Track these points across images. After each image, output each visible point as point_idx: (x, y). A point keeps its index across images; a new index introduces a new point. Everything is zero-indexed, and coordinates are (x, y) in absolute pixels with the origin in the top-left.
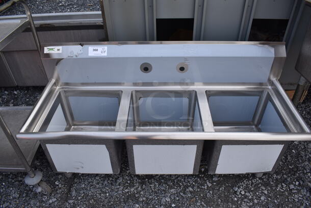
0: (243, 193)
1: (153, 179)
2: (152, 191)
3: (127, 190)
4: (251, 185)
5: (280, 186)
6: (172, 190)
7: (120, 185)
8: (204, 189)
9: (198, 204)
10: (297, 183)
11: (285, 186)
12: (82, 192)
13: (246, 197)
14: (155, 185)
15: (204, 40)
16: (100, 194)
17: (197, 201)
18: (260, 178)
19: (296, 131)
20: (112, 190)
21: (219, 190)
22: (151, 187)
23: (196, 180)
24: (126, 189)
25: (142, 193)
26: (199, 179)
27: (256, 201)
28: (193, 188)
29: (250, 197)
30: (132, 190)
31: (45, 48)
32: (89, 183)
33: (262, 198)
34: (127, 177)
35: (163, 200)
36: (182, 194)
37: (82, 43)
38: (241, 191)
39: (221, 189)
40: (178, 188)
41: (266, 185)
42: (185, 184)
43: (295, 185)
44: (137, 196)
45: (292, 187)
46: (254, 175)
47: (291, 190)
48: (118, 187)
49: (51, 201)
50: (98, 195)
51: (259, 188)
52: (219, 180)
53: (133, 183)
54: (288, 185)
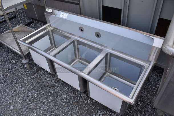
2: (63, 90)
6: (70, 94)
8: (85, 102)
12: (39, 75)
14: (66, 88)
16: (44, 79)
17: (76, 105)
20: (49, 80)
21: (91, 107)
22: (64, 87)
24: (55, 83)
25: (58, 88)
26: (86, 96)
28: (80, 98)
31: (47, 9)
38: (101, 114)
39: (92, 107)
40: (74, 95)
42: (78, 95)
48: (53, 80)
49: (28, 73)
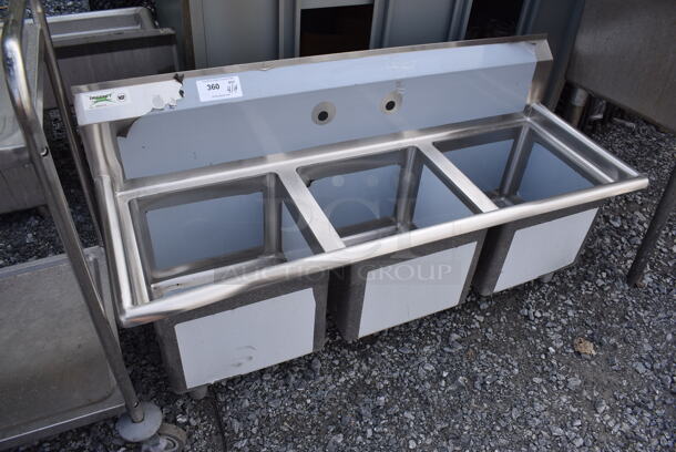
0: (538, 315)
1: (379, 342)
2: (392, 364)
3: (343, 380)
4: (543, 298)
5: (583, 286)
6: (426, 349)
7: (322, 375)
8: (476, 328)
9: (483, 357)
10: (604, 275)
11: (590, 284)
12: (251, 417)
13: (546, 320)
14: (390, 351)
15: (391, 45)
16: (293, 406)
17: (477, 353)
18: (550, 283)
19: (611, 181)
20: (315, 389)
21: (499, 322)
22: (383, 357)
23: (454, 318)
24: (340, 377)
25: (374, 373)
27: (564, 321)
28: (457, 332)
29: (553, 318)
30: (352, 374)
32: (256, 391)
33: (570, 313)
34: (326, 355)
35: (422, 372)
36: (447, 349)
37: (180, 73)
38: (534, 313)
39: (502, 320)
40: (434, 341)
41: (565, 290)
42: (441, 331)
43: (602, 279)
44: (369, 382)
45: (600, 282)
46: (539, 281)
47: (601, 288)
48: (322, 378)
50: (289, 409)
51: (557, 298)
52: (490, 307)
53: (347, 362)
54: (593, 282)
